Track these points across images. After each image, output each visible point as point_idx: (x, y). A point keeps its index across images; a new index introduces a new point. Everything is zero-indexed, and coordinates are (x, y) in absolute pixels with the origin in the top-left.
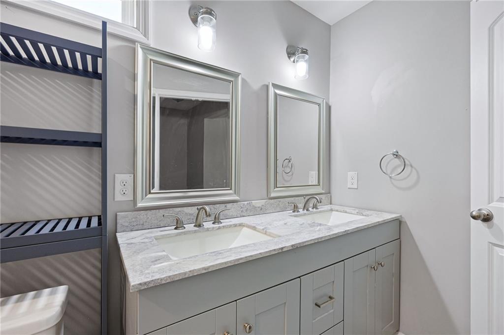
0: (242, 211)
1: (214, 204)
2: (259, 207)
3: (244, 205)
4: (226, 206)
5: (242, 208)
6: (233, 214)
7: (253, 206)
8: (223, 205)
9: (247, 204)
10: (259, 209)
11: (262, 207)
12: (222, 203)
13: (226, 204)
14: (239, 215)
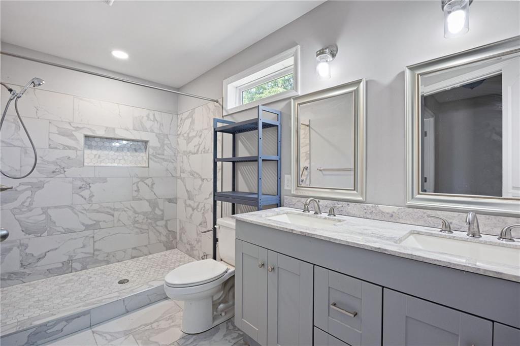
0: (365, 213)
1: (338, 201)
2: (388, 213)
3: (368, 207)
4: (348, 204)
5: (365, 209)
6: (356, 214)
7: (380, 210)
8: (346, 203)
9: (372, 207)
10: (388, 215)
11: (393, 214)
12: (345, 201)
13: (348, 203)
14: (361, 216)
